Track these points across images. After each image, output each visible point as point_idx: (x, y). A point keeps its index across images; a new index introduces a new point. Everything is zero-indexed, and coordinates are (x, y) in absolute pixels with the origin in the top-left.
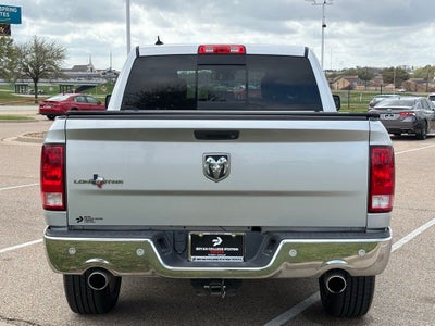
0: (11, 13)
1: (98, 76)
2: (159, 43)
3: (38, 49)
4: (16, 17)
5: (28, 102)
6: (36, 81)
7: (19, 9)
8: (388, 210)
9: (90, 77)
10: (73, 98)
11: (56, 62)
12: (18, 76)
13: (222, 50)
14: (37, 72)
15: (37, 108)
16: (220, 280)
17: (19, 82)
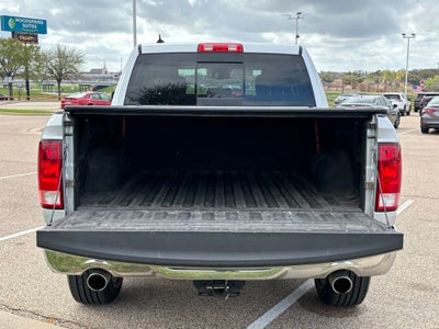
0: (38, 25)
1: (111, 78)
2: (160, 41)
3: (61, 55)
4: (42, 28)
5: (52, 98)
6: (59, 81)
7: (45, 21)
8: (393, 209)
9: (104, 79)
10: (89, 96)
11: (76, 66)
12: (45, 78)
13: (220, 49)
14: (60, 74)
15: (60, 104)
16: (223, 281)
17: (45, 82)
